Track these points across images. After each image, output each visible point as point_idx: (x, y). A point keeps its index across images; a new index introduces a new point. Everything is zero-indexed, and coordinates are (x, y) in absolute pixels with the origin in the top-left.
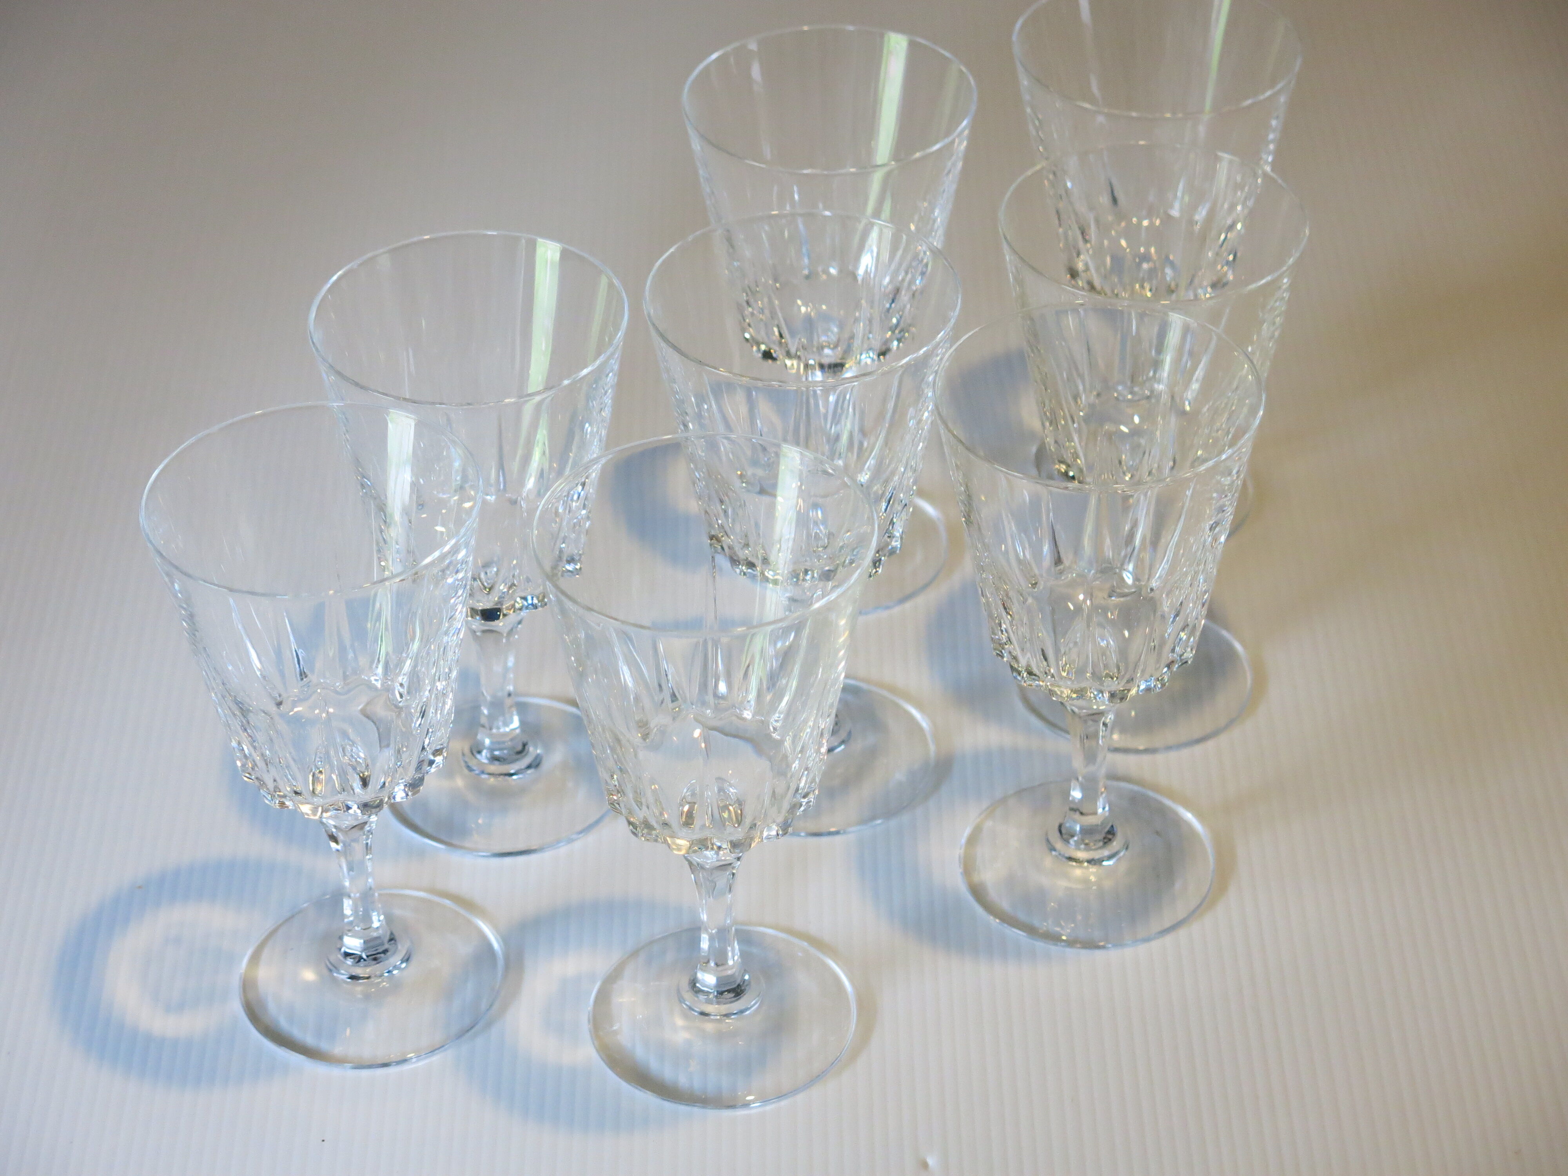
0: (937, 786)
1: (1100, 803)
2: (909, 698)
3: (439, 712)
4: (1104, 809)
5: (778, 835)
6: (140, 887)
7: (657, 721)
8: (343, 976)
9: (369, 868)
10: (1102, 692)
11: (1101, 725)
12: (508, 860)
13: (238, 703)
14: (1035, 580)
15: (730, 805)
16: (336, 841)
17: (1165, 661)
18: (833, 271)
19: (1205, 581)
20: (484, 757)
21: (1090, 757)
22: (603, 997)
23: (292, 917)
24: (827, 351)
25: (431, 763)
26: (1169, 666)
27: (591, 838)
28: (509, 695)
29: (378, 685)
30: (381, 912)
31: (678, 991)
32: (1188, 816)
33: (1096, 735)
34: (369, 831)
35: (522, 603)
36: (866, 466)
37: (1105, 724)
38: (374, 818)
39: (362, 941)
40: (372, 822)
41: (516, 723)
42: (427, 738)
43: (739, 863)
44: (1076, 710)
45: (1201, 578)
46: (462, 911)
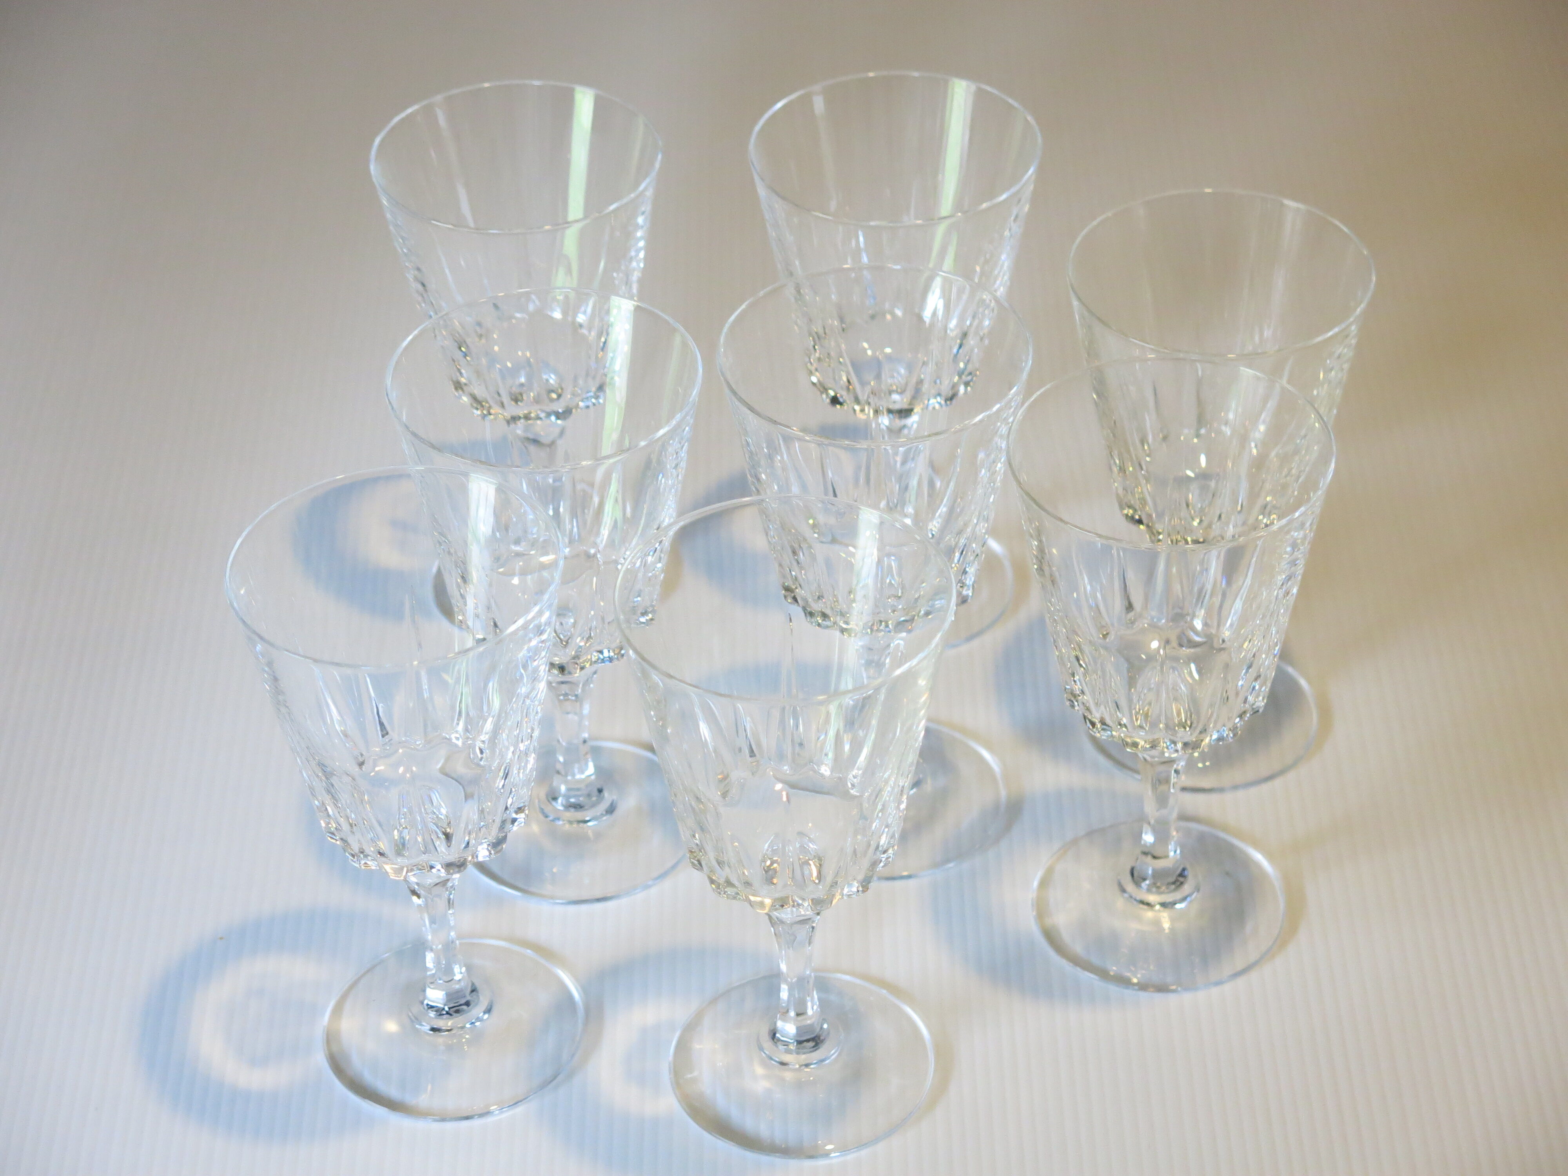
0: (1008, 827)
1: (1171, 847)
2: (977, 738)
3: (522, 771)
4: (1175, 852)
5: (858, 891)
6: (221, 938)
7: (737, 775)
8: (426, 1028)
9: (451, 922)
10: (1175, 743)
11: (1173, 772)
12: (584, 908)
13: (321, 765)
14: (1106, 631)
15: (809, 859)
16: (419, 897)
17: (1237, 711)
18: (899, 313)
19: (1277, 632)
20: (559, 805)
21: (1162, 801)
22: (683, 1047)
23: (374, 967)
24: (896, 397)
25: (514, 821)
26: (1241, 716)
27: (667, 884)
28: (585, 742)
29: (460, 743)
30: (463, 965)
31: (758, 1040)
32: (1258, 857)
33: (1167, 781)
34: (452, 887)
35: (598, 656)
36: (937, 514)
37: (1177, 772)
38: (456, 876)
39: (444, 992)
40: (454, 879)
41: (591, 769)
42: (510, 798)
43: (819, 917)
44: (1148, 758)
45: (1274, 630)
46: (542, 961)
